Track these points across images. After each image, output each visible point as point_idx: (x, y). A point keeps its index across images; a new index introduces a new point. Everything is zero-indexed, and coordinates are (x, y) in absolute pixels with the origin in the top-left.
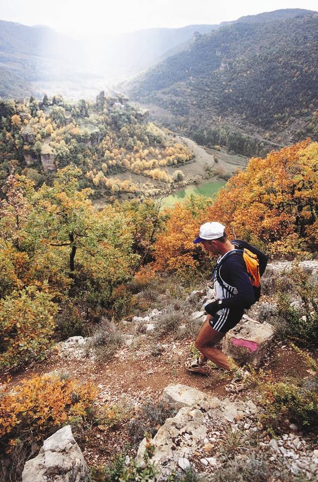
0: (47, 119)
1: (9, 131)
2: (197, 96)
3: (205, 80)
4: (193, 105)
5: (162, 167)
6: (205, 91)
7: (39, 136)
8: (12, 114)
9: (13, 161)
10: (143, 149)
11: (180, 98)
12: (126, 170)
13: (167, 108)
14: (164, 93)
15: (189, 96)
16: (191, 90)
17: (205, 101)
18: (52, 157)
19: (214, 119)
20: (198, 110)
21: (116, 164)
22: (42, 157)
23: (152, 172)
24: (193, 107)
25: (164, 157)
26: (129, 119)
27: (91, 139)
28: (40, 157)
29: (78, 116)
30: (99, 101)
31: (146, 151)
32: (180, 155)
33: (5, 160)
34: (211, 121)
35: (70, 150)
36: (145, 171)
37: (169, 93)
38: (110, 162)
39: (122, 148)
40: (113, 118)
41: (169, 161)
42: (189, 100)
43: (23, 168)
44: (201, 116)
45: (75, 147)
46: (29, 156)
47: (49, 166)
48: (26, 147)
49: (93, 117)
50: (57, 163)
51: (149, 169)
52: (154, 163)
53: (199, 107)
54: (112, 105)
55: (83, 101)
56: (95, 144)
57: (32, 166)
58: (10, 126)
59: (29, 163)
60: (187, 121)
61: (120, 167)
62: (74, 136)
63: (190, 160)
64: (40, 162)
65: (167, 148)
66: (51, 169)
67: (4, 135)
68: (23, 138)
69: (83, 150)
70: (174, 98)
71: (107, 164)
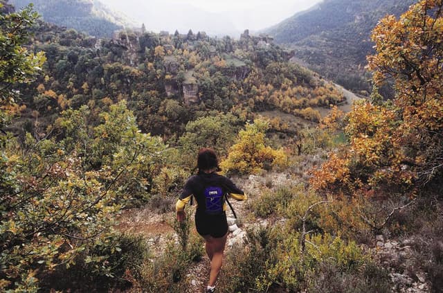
0: (191, 51)
1: (151, 61)
2: (332, 46)
3: (340, 32)
4: (328, 54)
5: (313, 106)
6: (341, 41)
7: (182, 66)
8: (155, 46)
9: (153, 92)
10: (292, 86)
11: (314, 49)
12: (274, 108)
13: (302, 58)
14: (298, 45)
15: (325, 46)
16: (327, 41)
17: (342, 51)
18: (196, 88)
19: (353, 67)
20: (335, 59)
21: (264, 101)
22: (184, 87)
23: (303, 111)
24: (329, 56)
25: (313, 96)
26: (275, 56)
27: (236, 73)
28: (182, 88)
29: (223, 51)
30: (243, 39)
31: (295, 89)
32: (332, 95)
33: (144, 90)
34: (350, 70)
35: (215, 81)
36: (296, 110)
37: (303, 45)
38: (257, 97)
39: (269, 85)
40: (259, 54)
41: (320, 101)
42: (324, 50)
43: (163, 100)
44: (338, 65)
45: (220, 80)
46: (171, 87)
47: (191, 98)
48: (168, 77)
49: (238, 52)
50: (200, 94)
51: (298, 107)
52: (305, 101)
53: (336, 56)
54: (256, 44)
55: (228, 38)
56: (240, 78)
57: (173, 98)
58: (153, 57)
59: (169, 94)
60: (324, 69)
61: (268, 104)
62: (219, 69)
63: (342, 101)
64: (182, 93)
65: (317, 87)
66: (193, 101)
67: (146, 65)
68: (165, 68)
69: (228, 83)
70: (309, 49)
71: (255, 99)
